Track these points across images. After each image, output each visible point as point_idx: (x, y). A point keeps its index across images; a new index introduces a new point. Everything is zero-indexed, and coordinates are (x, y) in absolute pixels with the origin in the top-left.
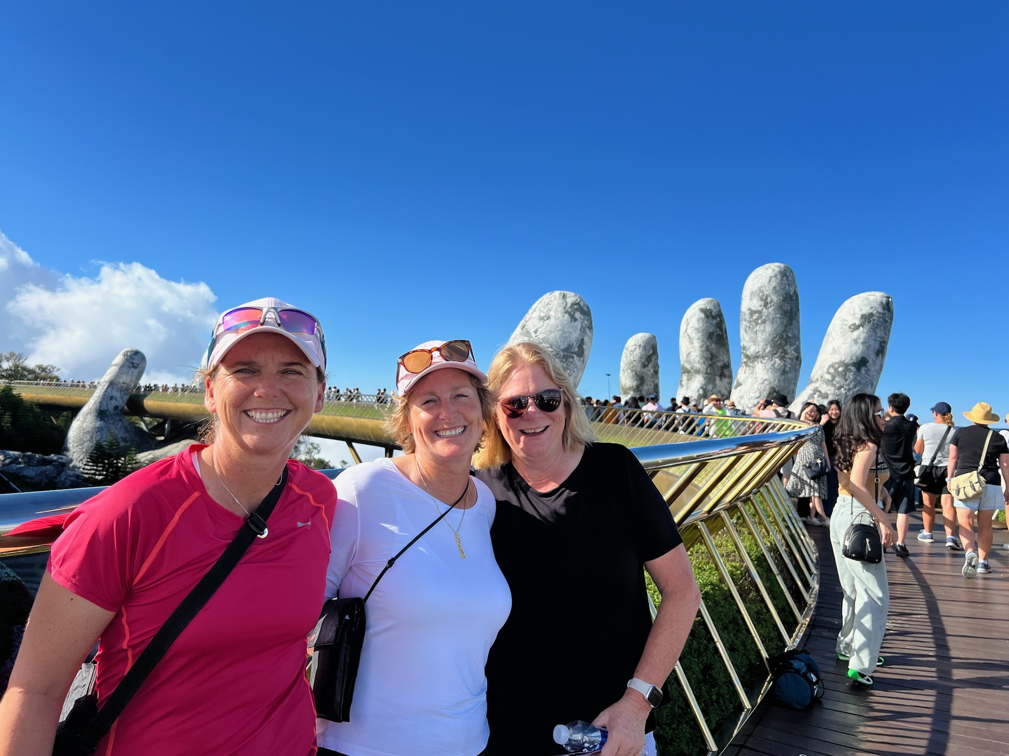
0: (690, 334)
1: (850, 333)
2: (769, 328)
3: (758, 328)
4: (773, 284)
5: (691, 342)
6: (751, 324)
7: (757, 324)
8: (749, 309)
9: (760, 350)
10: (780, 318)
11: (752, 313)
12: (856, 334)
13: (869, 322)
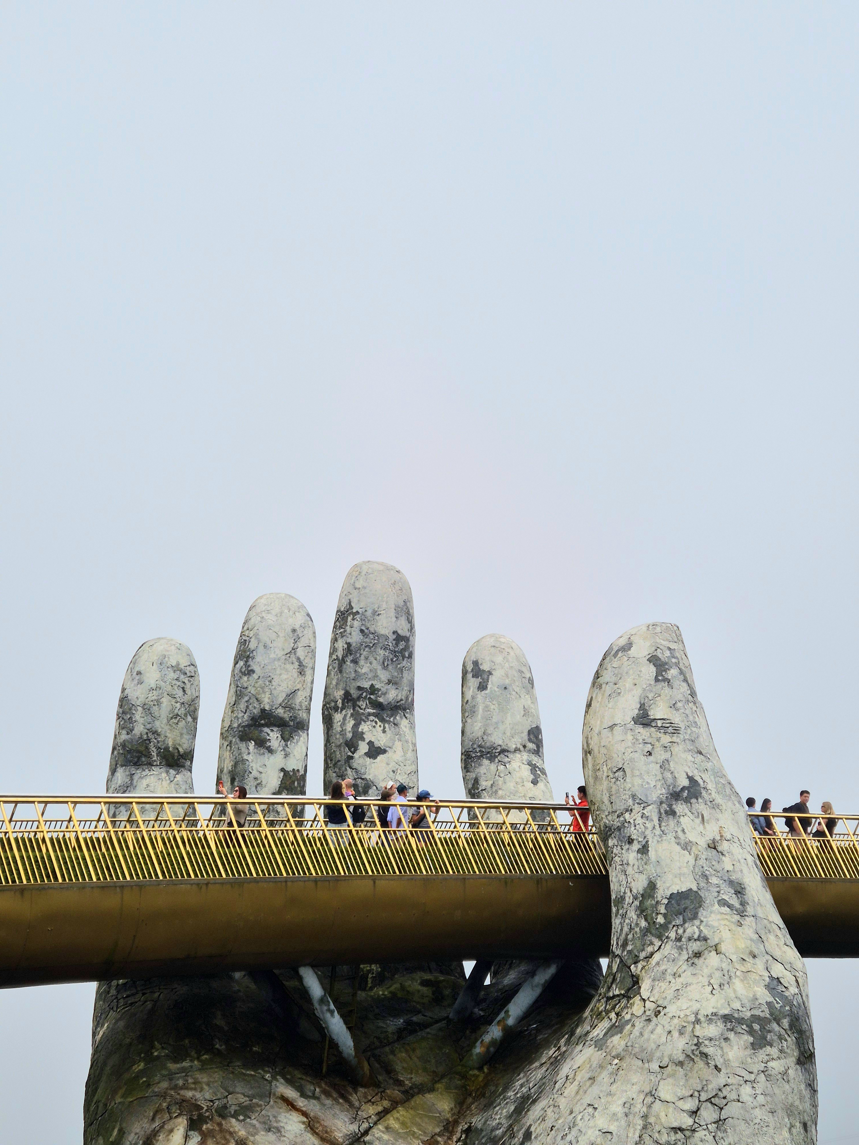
0: (302, 658)
3: (405, 662)
5: (302, 673)
6: (396, 656)
7: (404, 657)
8: (394, 633)
9: (403, 698)
11: (399, 638)
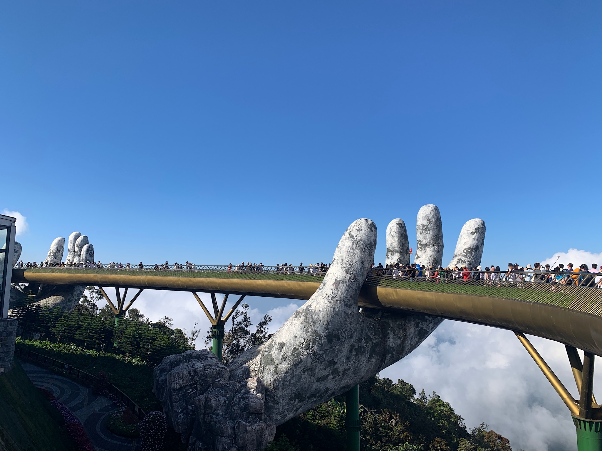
0: (393, 235)
1: (471, 236)
2: (431, 233)
4: (432, 214)
5: (393, 238)
6: (423, 231)
7: (426, 231)
8: (422, 224)
9: (428, 242)
10: (436, 229)
11: (424, 226)
12: (474, 236)
13: (478, 231)
